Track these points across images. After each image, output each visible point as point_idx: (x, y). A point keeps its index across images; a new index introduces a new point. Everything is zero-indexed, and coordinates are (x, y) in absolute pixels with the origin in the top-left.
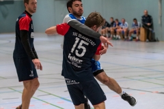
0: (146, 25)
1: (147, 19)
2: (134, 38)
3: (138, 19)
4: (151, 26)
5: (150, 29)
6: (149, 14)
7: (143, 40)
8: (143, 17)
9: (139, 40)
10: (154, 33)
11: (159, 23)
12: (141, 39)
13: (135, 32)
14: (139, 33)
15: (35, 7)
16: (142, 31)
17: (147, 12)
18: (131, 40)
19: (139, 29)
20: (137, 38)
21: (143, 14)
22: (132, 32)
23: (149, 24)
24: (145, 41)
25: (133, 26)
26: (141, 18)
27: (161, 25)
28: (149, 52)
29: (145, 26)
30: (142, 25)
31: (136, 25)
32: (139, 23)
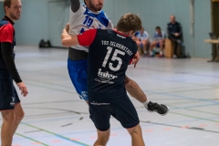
0: (174, 36)
1: (175, 28)
2: (157, 53)
3: (162, 28)
4: (180, 37)
5: (179, 41)
6: (177, 20)
7: (169, 55)
8: (169, 24)
9: (163, 56)
10: (184, 47)
11: (191, 33)
12: (165, 54)
13: (158, 45)
14: (164, 46)
15: (18, 12)
16: (168, 43)
17: (174, 18)
18: (153, 56)
19: (164, 42)
20: (161, 53)
21: (169, 21)
22: (153, 46)
23: (176, 34)
24: (172, 57)
25: (156, 36)
26: (166, 26)
27: (193, 35)
28: (176, 73)
29: (171, 37)
30: (167, 35)
31: (160, 35)
32: (164, 32)
